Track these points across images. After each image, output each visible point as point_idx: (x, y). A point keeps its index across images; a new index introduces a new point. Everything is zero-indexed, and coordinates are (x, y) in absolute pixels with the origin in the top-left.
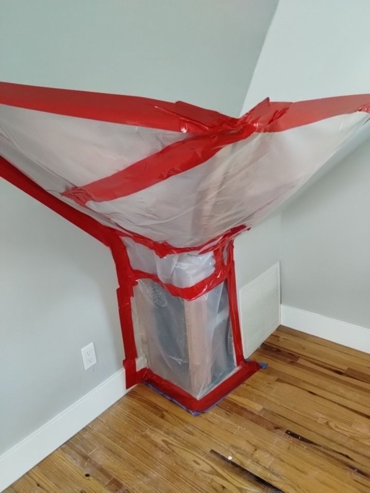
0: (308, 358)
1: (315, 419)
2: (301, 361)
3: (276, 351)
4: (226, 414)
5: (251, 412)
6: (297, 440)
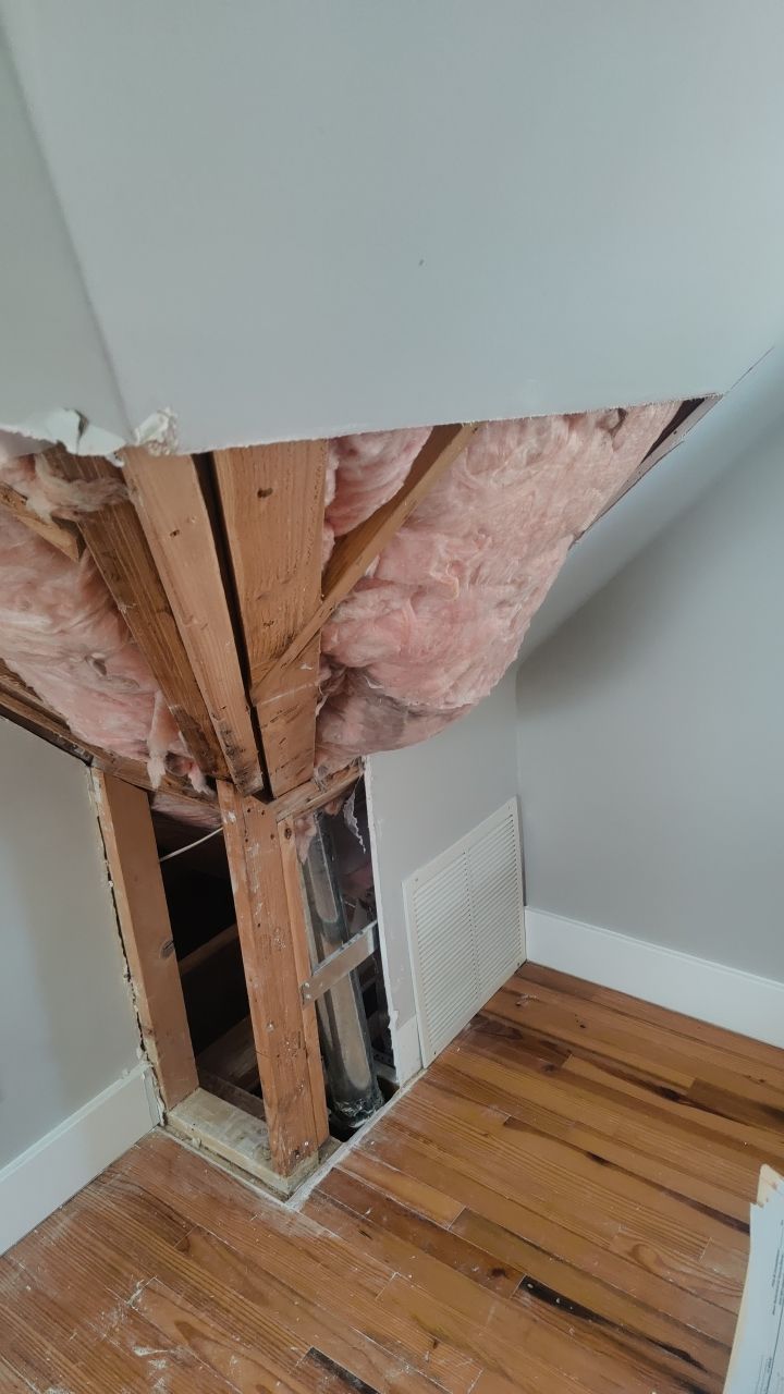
0: (592, 1056)
1: (605, 1241)
2: (571, 1064)
3: (510, 1036)
4: (363, 1233)
5: (432, 1224)
6: (550, 1307)
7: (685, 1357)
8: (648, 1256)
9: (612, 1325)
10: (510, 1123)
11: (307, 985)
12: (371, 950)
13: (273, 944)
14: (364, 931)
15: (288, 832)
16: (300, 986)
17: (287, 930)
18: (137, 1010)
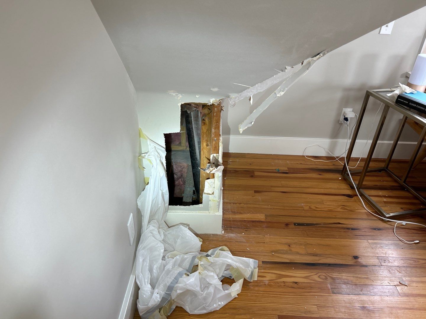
0: (258, 170)
1: (302, 209)
2: (257, 174)
3: (235, 172)
4: (246, 231)
5: (261, 221)
6: (304, 227)
7: (339, 223)
8: (313, 207)
9: (320, 224)
10: (256, 192)
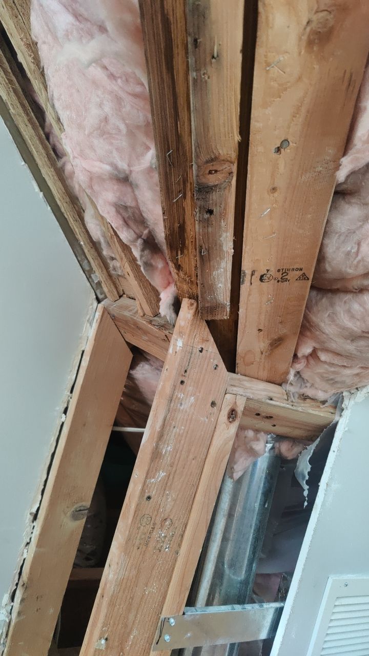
11: (172, 620)
12: (263, 635)
13: (155, 535)
14: (265, 605)
15: (232, 414)
16: (162, 617)
17: (180, 532)
18: (25, 556)
